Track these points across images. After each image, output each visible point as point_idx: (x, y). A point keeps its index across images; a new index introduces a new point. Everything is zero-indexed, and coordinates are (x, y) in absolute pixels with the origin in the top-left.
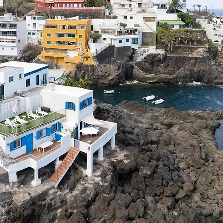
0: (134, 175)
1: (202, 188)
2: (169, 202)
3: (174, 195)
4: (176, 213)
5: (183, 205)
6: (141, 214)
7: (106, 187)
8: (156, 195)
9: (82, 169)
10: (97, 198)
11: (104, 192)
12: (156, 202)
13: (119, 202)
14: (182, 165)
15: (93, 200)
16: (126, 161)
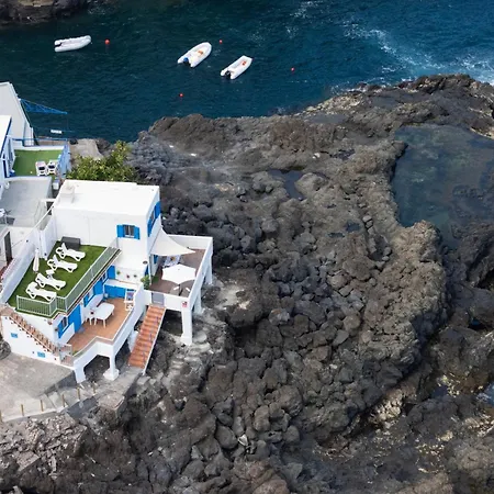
0: (261, 325)
1: (374, 318)
2: (323, 353)
3: (329, 342)
4: (335, 367)
5: (345, 352)
6: (284, 381)
7: (220, 354)
8: (300, 348)
9: (172, 336)
10: (210, 374)
11: (218, 362)
12: (303, 357)
13: (247, 371)
14: (335, 281)
15: (205, 378)
16: (243, 306)
